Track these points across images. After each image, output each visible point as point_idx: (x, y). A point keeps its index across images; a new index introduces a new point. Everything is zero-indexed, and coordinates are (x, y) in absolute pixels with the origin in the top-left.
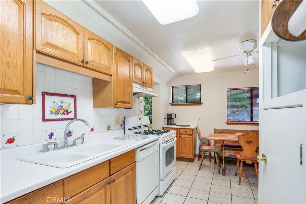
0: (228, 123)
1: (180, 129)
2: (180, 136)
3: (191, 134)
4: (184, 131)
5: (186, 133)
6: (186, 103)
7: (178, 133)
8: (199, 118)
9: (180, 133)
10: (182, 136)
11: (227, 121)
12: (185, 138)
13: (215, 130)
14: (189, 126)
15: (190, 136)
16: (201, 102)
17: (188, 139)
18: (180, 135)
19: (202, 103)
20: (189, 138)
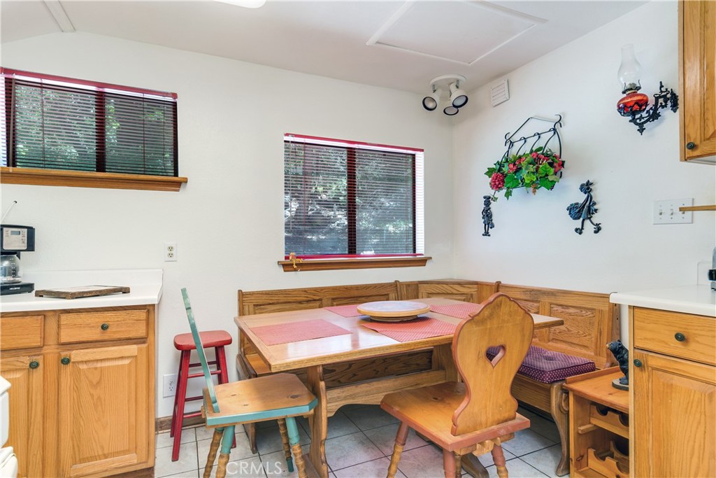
0: (287, 266)
1: (64, 317)
2: (66, 361)
3: (141, 332)
4: (88, 326)
5: (108, 335)
6: (98, 170)
7: (51, 340)
8: (171, 248)
9: (64, 339)
10: (76, 355)
11: (283, 259)
12: (99, 365)
13: (241, 295)
14: (125, 291)
15: (133, 349)
16: (181, 174)
17: (123, 366)
18: (64, 354)
19: (185, 181)
20: (126, 362)
